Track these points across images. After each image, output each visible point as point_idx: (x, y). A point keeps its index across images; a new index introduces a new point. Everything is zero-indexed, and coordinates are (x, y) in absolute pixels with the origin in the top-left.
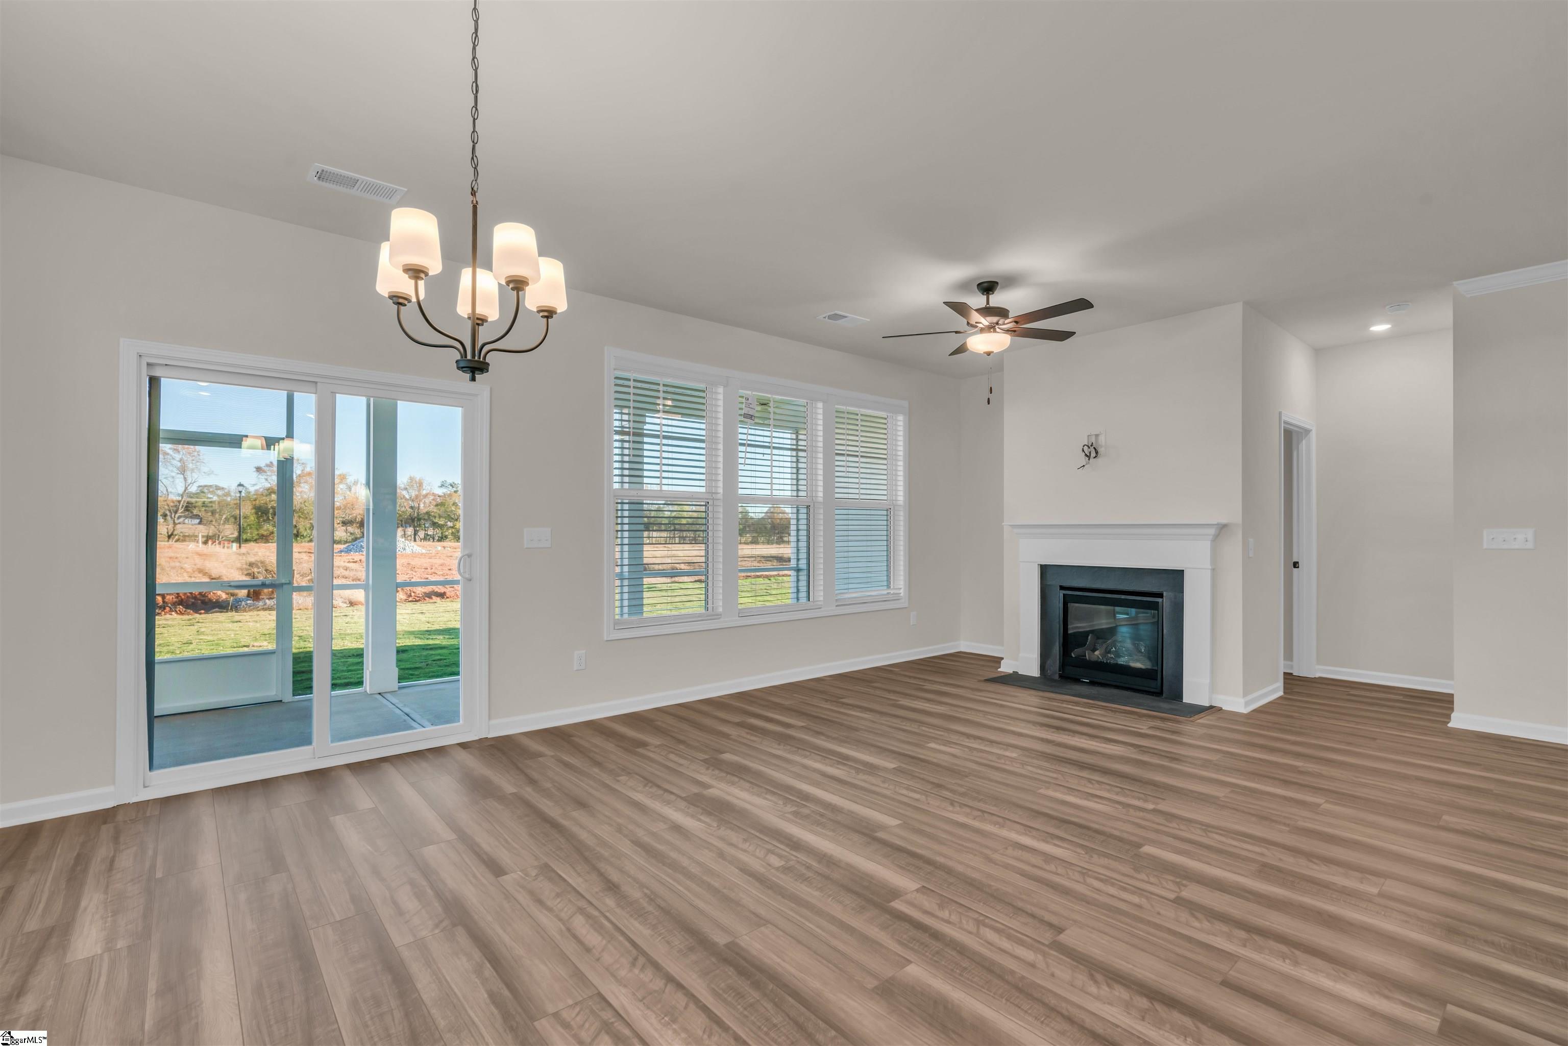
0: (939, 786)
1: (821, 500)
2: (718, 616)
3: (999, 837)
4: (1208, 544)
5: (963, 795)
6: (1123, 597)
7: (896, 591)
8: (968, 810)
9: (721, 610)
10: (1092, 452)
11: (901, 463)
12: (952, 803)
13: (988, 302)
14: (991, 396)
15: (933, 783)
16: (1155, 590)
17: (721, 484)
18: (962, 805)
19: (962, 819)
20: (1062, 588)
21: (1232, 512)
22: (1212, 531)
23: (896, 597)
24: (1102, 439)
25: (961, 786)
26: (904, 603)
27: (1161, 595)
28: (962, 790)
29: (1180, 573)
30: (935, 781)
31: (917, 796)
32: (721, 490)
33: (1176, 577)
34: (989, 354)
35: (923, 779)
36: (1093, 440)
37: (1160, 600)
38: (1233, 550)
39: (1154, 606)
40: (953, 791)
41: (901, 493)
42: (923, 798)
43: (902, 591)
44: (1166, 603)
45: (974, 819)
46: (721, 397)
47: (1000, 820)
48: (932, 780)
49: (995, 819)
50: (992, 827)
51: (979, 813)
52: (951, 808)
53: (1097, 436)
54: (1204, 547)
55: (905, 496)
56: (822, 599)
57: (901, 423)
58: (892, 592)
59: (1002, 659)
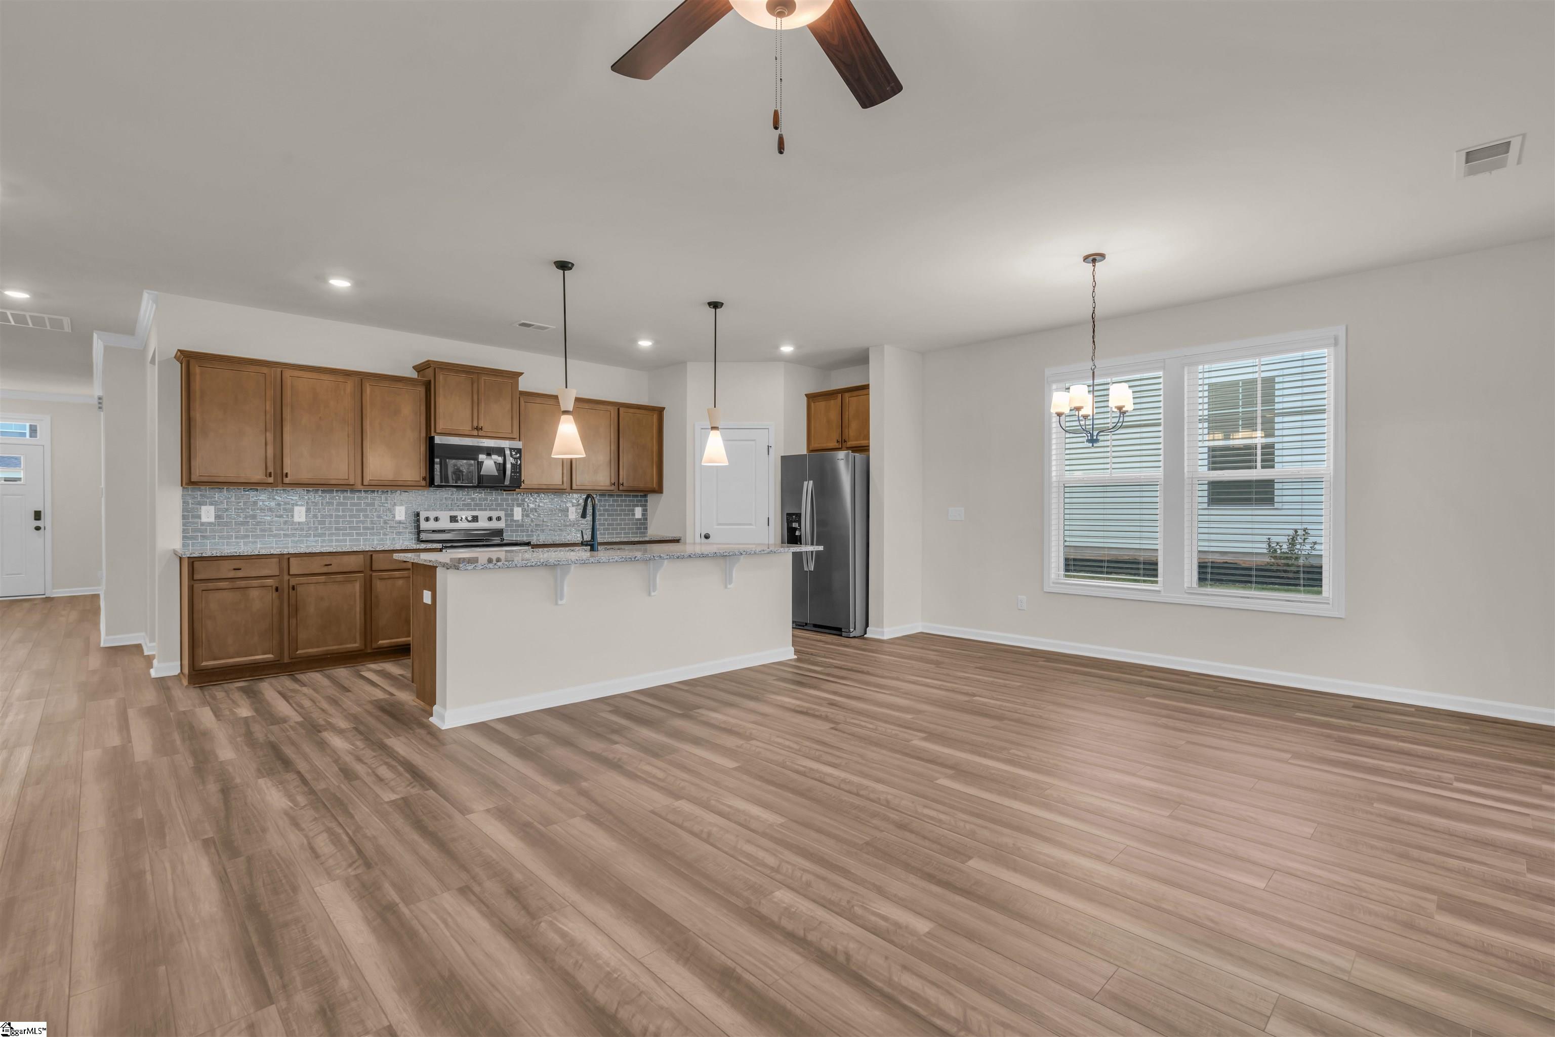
0: (902, 826)
3: (849, 772)
5: (874, 815)
8: (872, 796)
12: (887, 804)
15: (912, 831)
18: (877, 801)
19: (880, 787)
25: (876, 828)
28: (875, 822)
30: (908, 835)
31: (927, 811)
35: (925, 838)
40: (886, 819)
42: (920, 809)
45: (867, 787)
47: (843, 786)
48: (912, 837)
49: (847, 787)
50: (852, 779)
51: (862, 792)
52: (889, 797)
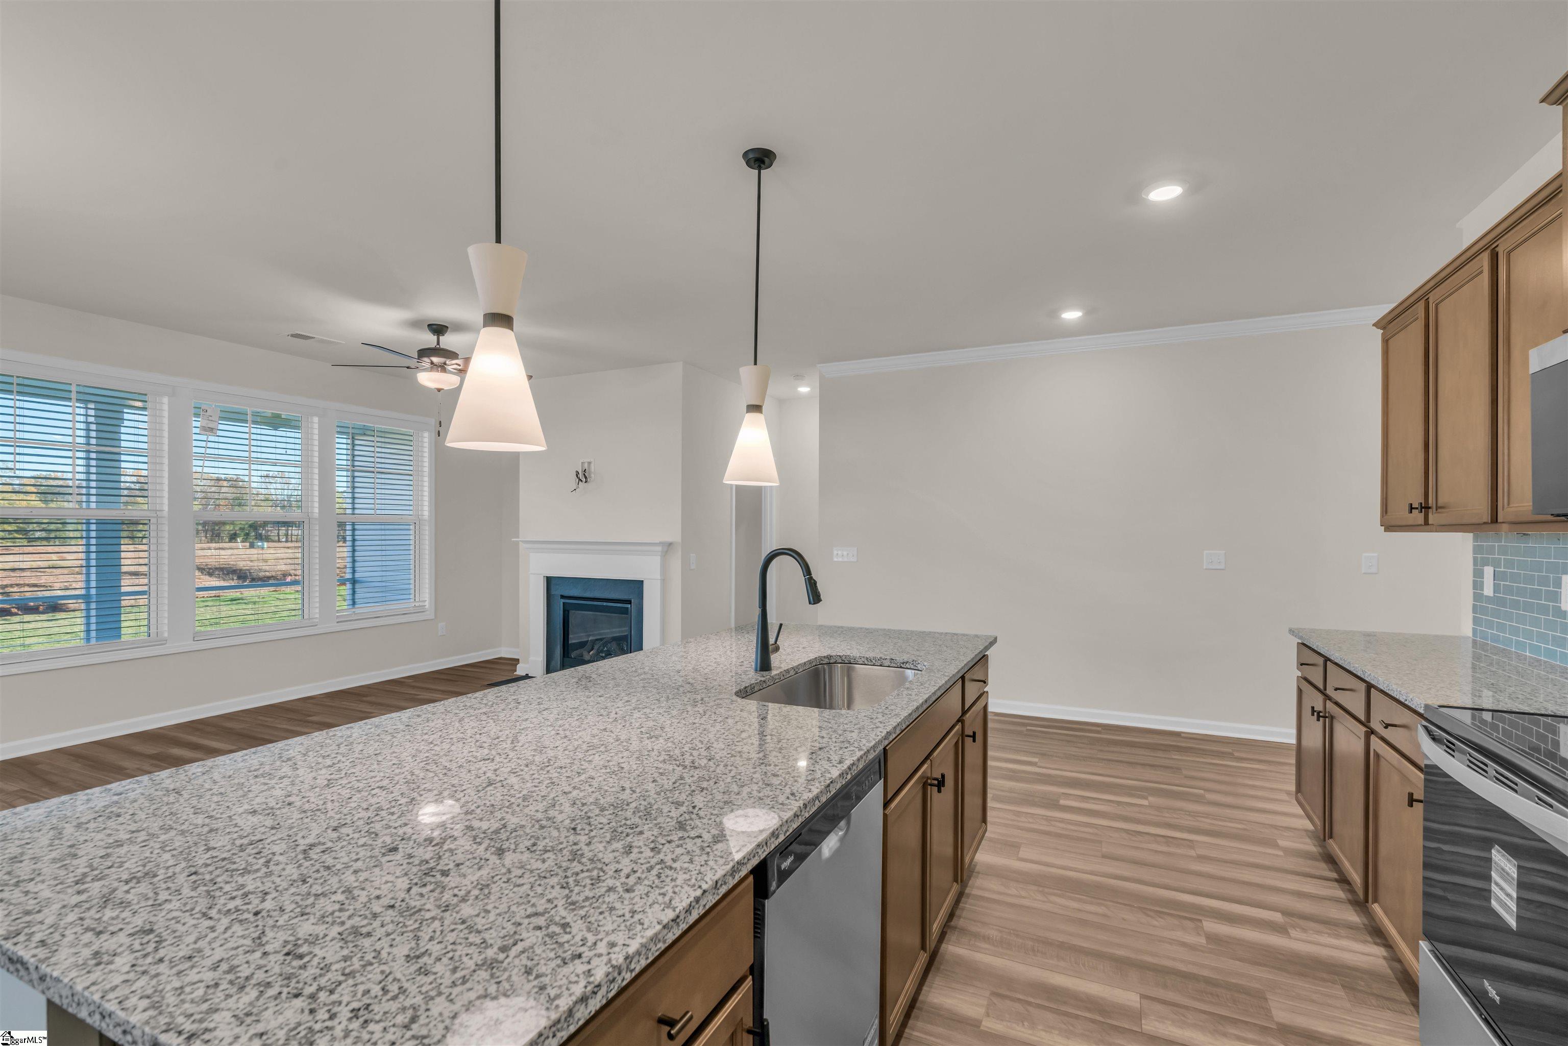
1: (316, 515)
2: (162, 642)
4: (657, 559)
6: (605, 604)
7: (421, 604)
9: (166, 635)
10: (583, 477)
11: (426, 479)
13: (438, 343)
14: (440, 429)
16: (625, 597)
17: (166, 501)
20: (562, 597)
21: (674, 534)
22: (659, 548)
23: (421, 610)
24: (592, 466)
26: (430, 615)
27: (629, 602)
29: (640, 583)
32: (166, 508)
33: (637, 586)
34: (439, 390)
36: (586, 466)
37: (629, 606)
38: (676, 564)
39: (625, 611)
41: (426, 508)
43: (427, 603)
44: (633, 608)
46: (166, 407)
53: (589, 463)
54: (656, 560)
55: (430, 511)
56: (317, 616)
57: (426, 440)
58: (417, 604)
59: (518, 660)
